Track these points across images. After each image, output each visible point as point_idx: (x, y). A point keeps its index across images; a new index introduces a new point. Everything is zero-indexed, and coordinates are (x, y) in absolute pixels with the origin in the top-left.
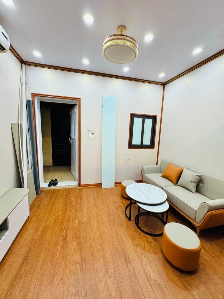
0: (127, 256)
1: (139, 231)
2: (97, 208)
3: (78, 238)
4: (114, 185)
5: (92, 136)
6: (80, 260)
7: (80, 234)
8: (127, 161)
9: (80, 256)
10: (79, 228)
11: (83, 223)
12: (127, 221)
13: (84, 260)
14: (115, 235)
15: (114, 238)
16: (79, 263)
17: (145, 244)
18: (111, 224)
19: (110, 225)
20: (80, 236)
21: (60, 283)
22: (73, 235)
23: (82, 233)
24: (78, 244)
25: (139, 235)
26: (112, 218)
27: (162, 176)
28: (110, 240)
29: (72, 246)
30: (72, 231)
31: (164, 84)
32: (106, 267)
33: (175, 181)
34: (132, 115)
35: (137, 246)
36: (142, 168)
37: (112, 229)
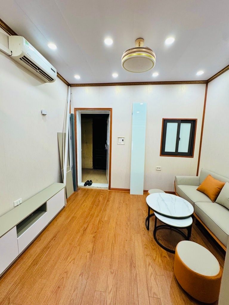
0: (134, 262)
1: (155, 242)
2: (119, 211)
3: (95, 233)
4: (143, 193)
5: (122, 143)
6: (91, 250)
7: (98, 229)
8: (158, 169)
9: (92, 247)
10: (99, 224)
11: (103, 221)
12: (145, 230)
13: (95, 251)
14: (128, 240)
15: (127, 242)
16: (90, 252)
17: (157, 257)
18: (128, 229)
20: (97, 232)
21: (72, 262)
22: (92, 229)
24: (93, 237)
25: (154, 246)
26: (131, 223)
27: (197, 190)
28: (123, 242)
29: (89, 237)
30: (92, 226)
31: (207, 82)
32: (111, 263)
33: (213, 197)
34: (164, 120)
35: (147, 255)
36: (176, 178)
37: (127, 233)
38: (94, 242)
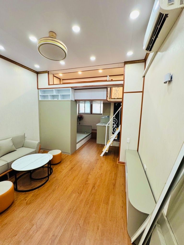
3: (86, 184)
6: (89, 175)
10: (82, 190)
16: (90, 174)
19: (62, 183)
22: (88, 187)
23: (83, 185)
24: (88, 181)
29: (91, 181)
30: (88, 190)
38: (88, 178)
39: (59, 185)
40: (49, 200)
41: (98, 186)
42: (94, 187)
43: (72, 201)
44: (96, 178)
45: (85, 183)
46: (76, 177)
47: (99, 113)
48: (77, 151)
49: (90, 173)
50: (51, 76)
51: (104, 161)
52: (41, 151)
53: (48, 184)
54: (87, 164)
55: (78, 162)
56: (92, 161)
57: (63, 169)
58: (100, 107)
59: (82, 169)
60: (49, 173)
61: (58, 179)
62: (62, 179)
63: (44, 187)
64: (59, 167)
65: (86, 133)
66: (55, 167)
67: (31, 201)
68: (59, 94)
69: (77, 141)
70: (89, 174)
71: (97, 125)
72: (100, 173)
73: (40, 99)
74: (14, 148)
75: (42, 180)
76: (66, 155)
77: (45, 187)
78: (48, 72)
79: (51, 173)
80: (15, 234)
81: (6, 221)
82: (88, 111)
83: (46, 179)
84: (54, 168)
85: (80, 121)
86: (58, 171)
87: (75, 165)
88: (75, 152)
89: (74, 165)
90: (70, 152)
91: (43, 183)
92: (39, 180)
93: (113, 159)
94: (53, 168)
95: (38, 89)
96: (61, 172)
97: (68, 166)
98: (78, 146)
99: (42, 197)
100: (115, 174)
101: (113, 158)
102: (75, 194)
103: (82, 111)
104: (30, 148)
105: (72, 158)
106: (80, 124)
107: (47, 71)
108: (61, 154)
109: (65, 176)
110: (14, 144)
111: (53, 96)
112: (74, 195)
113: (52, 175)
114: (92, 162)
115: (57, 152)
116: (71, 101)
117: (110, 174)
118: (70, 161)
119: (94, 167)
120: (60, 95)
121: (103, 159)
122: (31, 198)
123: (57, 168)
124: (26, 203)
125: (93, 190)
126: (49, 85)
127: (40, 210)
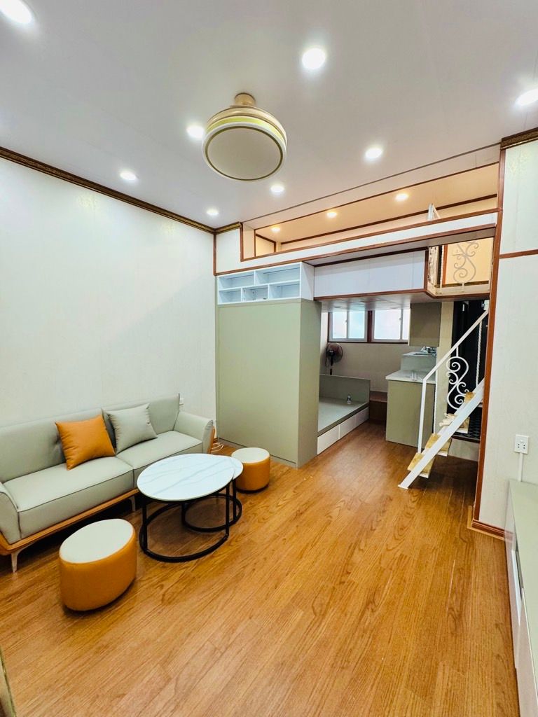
3: (344, 582)
6: (356, 551)
7: (334, 588)
13: (350, 547)
16: (360, 550)
19: (265, 559)
20: (338, 582)
22: (350, 597)
23: (331, 586)
24: (348, 573)
29: (361, 578)
30: (350, 609)
38: (350, 562)
39: (255, 564)
40: (222, 609)
41: (388, 604)
42: (370, 603)
43: (292, 633)
44: (382, 571)
45: (339, 579)
46: (309, 548)
47: (397, 338)
48: (319, 458)
49: (357, 543)
50: (248, 235)
51: (411, 508)
52: (216, 446)
53: (223, 552)
54: (349, 509)
55: (320, 496)
56: (367, 501)
57: (271, 513)
58: (401, 319)
59: (331, 521)
60: (231, 517)
61: (252, 541)
62: (265, 546)
63: (212, 557)
64: (259, 503)
65: (349, 402)
66: (248, 502)
67: (175, 595)
68: (268, 284)
69: (321, 427)
70: (354, 547)
71: (388, 378)
72: (398, 554)
73: (220, 302)
74: (151, 432)
75: (209, 536)
76: (284, 466)
77: (213, 560)
78: (240, 226)
79: (236, 519)
80: (120, 693)
81: (107, 637)
82: (359, 332)
83: (221, 534)
84: (248, 504)
85: (332, 365)
86: (255, 514)
87: (309, 504)
88: (313, 461)
89: (306, 503)
90: (296, 460)
91: (211, 544)
92: (202, 534)
93: (452, 509)
94: (245, 502)
95: (216, 274)
96: (264, 519)
97: (288, 503)
98: (323, 443)
99: (203, 592)
100: (459, 570)
101: (451, 503)
102: (302, 612)
103: (339, 334)
104: (188, 435)
105: (302, 480)
106: (331, 374)
107: (238, 223)
108: (268, 463)
109: (276, 537)
110: (151, 421)
111: (254, 292)
112: (298, 615)
113: (239, 524)
114: (367, 504)
115: (257, 456)
116: (303, 300)
117: (439, 564)
118: (295, 489)
119: (375, 523)
120: (271, 285)
121: (410, 501)
122: (176, 585)
123: (255, 506)
124: (161, 598)
125: (368, 613)
126: (242, 260)
127: (192, 634)
